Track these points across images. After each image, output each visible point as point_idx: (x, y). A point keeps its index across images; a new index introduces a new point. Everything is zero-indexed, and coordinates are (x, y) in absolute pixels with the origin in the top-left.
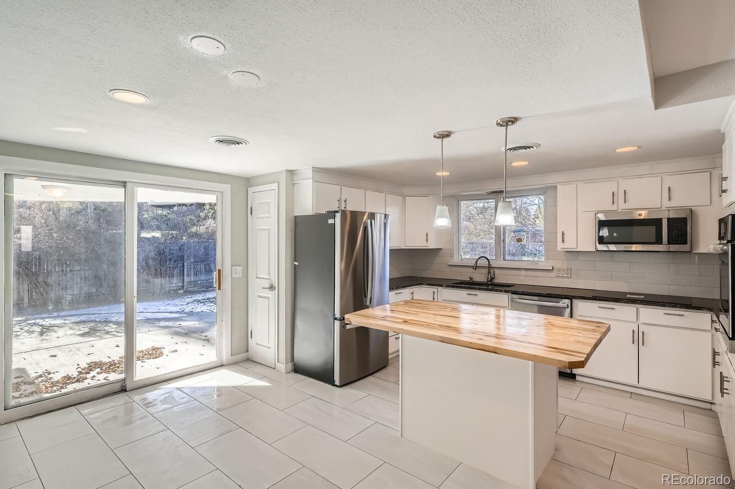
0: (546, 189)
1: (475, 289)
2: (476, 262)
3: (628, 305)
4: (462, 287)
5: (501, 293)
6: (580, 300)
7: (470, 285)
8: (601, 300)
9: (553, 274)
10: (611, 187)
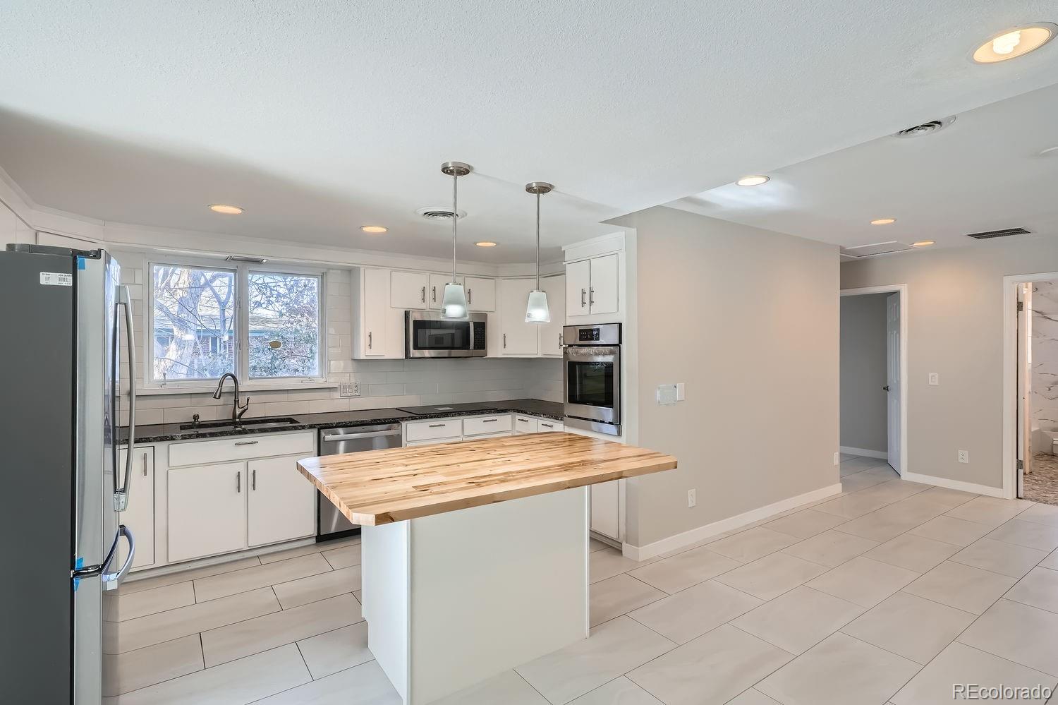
0: (329, 269)
1: (252, 431)
2: (221, 385)
3: (454, 418)
4: (222, 434)
5: (303, 431)
6: (411, 422)
7: (196, 429)
8: (432, 417)
9: (336, 395)
10: (419, 281)
